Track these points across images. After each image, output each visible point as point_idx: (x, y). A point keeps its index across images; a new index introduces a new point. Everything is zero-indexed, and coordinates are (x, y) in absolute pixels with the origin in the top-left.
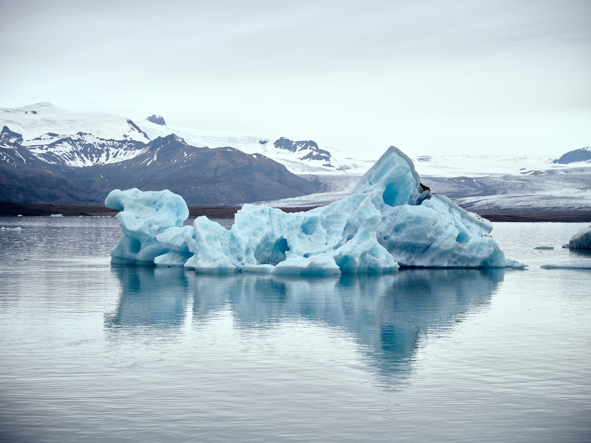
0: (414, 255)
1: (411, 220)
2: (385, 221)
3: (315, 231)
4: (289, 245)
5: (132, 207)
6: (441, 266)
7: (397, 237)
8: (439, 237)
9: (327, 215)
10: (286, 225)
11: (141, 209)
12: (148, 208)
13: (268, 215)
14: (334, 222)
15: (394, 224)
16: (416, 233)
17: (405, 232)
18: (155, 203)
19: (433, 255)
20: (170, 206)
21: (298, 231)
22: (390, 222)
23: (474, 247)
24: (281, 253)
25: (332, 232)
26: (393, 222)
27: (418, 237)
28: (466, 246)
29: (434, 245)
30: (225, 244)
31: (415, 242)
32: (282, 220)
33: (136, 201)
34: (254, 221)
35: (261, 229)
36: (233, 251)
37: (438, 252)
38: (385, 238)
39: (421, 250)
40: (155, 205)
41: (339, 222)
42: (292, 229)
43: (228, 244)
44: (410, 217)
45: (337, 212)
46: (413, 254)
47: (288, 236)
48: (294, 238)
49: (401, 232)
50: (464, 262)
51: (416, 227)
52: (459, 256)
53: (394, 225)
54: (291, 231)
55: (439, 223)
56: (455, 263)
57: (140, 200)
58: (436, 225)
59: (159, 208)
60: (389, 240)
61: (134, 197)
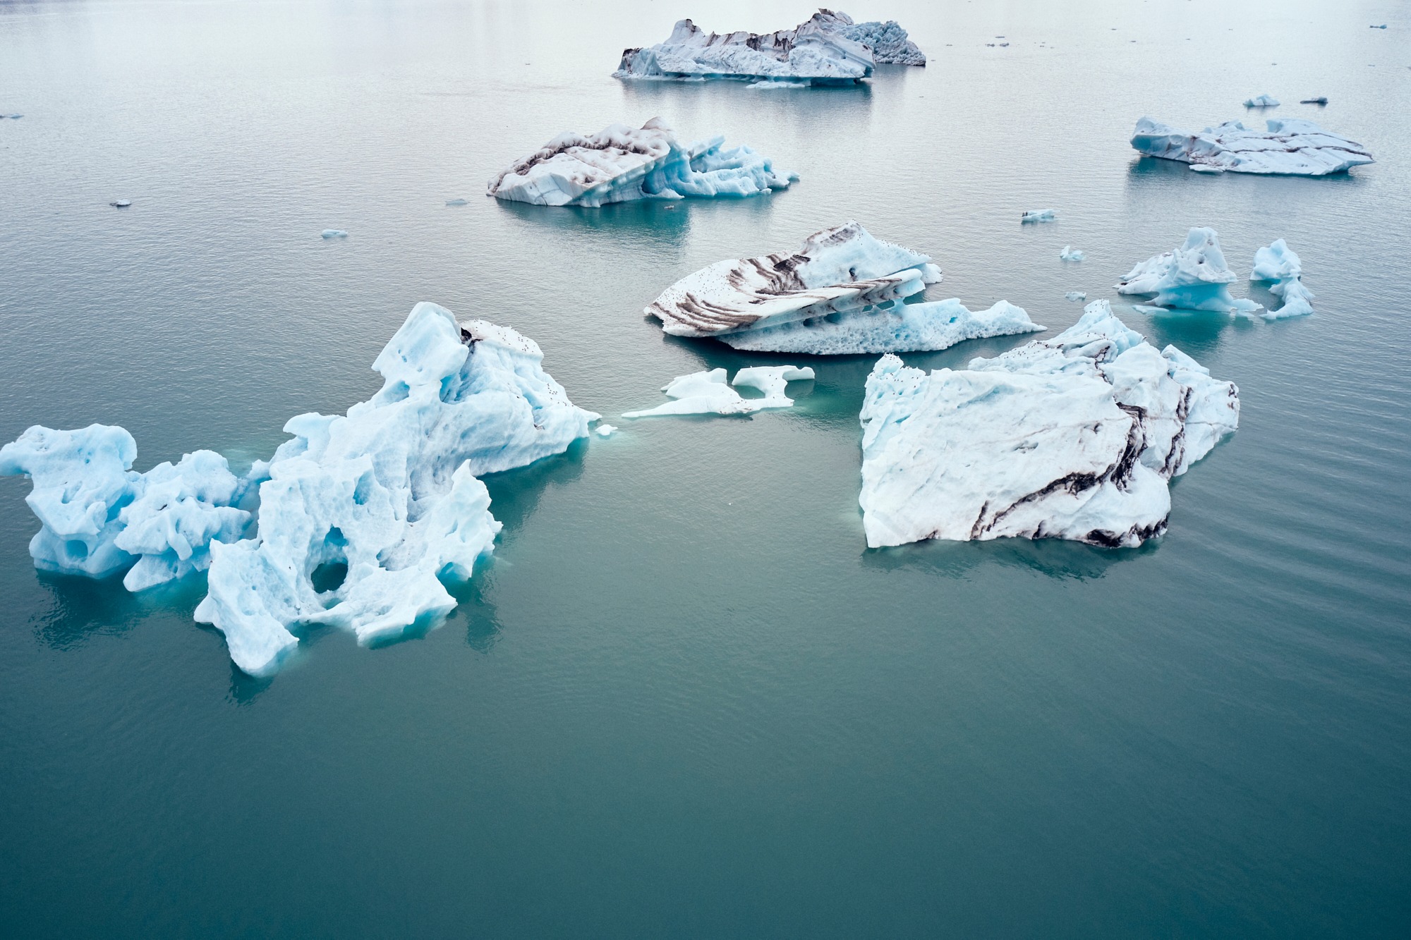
0: (488, 459)
1: (482, 420)
2: (448, 429)
3: (370, 492)
4: (345, 536)
5: (44, 470)
6: (523, 465)
7: (466, 445)
8: (518, 430)
9: (376, 453)
10: (332, 502)
11: (60, 469)
12: (73, 463)
13: (300, 492)
14: (388, 462)
15: (459, 430)
16: (489, 435)
17: (476, 437)
18: (79, 450)
19: (513, 454)
20: (107, 450)
21: (351, 507)
22: (455, 429)
23: (558, 429)
24: (332, 544)
25: (389, 480)
26: (458, 428)
27: (492, 439)
28: (548, 431)
29: (513, 443)
30: (261, 584)
31: (489, 446)
32: (322, 493)
33: (48, 458)
34: (287, 516)
35: (300, 528)
36: (274, 589)
37: (517, 450)
38: (452, 452)
39: (496, 451)
40: (82, 454)
41: (395, 461)
42: (342, 507)
43: (264, 581)
44: (480, 418)
45: (388, 445)
46: (486, 458)
47: (341, 521)
48: (349, 523)
49: (469, 437)
50: (548, 450)
51: (489, 427)
52: (542, 445)
53: (460, 432)
54: (341, 511)
55: (514, 413)
56: (538, 454)
57: (54, 455)
58: (512, 417)
59: (90, 458)
60: (456, 453)
61: (42, 452)
